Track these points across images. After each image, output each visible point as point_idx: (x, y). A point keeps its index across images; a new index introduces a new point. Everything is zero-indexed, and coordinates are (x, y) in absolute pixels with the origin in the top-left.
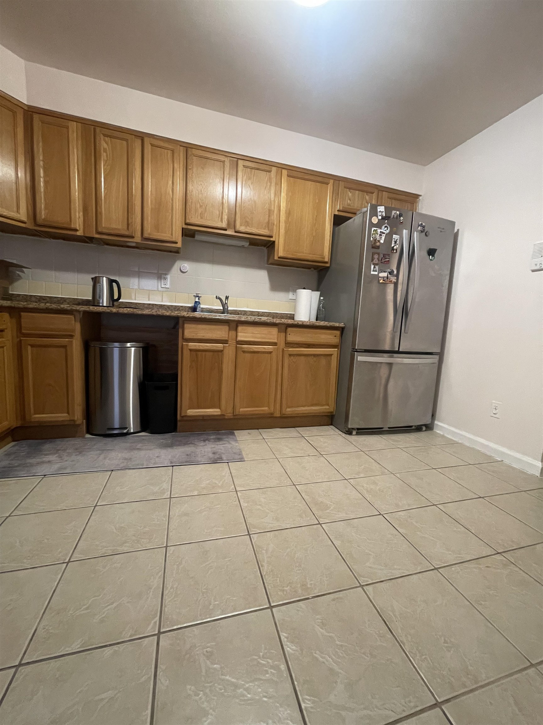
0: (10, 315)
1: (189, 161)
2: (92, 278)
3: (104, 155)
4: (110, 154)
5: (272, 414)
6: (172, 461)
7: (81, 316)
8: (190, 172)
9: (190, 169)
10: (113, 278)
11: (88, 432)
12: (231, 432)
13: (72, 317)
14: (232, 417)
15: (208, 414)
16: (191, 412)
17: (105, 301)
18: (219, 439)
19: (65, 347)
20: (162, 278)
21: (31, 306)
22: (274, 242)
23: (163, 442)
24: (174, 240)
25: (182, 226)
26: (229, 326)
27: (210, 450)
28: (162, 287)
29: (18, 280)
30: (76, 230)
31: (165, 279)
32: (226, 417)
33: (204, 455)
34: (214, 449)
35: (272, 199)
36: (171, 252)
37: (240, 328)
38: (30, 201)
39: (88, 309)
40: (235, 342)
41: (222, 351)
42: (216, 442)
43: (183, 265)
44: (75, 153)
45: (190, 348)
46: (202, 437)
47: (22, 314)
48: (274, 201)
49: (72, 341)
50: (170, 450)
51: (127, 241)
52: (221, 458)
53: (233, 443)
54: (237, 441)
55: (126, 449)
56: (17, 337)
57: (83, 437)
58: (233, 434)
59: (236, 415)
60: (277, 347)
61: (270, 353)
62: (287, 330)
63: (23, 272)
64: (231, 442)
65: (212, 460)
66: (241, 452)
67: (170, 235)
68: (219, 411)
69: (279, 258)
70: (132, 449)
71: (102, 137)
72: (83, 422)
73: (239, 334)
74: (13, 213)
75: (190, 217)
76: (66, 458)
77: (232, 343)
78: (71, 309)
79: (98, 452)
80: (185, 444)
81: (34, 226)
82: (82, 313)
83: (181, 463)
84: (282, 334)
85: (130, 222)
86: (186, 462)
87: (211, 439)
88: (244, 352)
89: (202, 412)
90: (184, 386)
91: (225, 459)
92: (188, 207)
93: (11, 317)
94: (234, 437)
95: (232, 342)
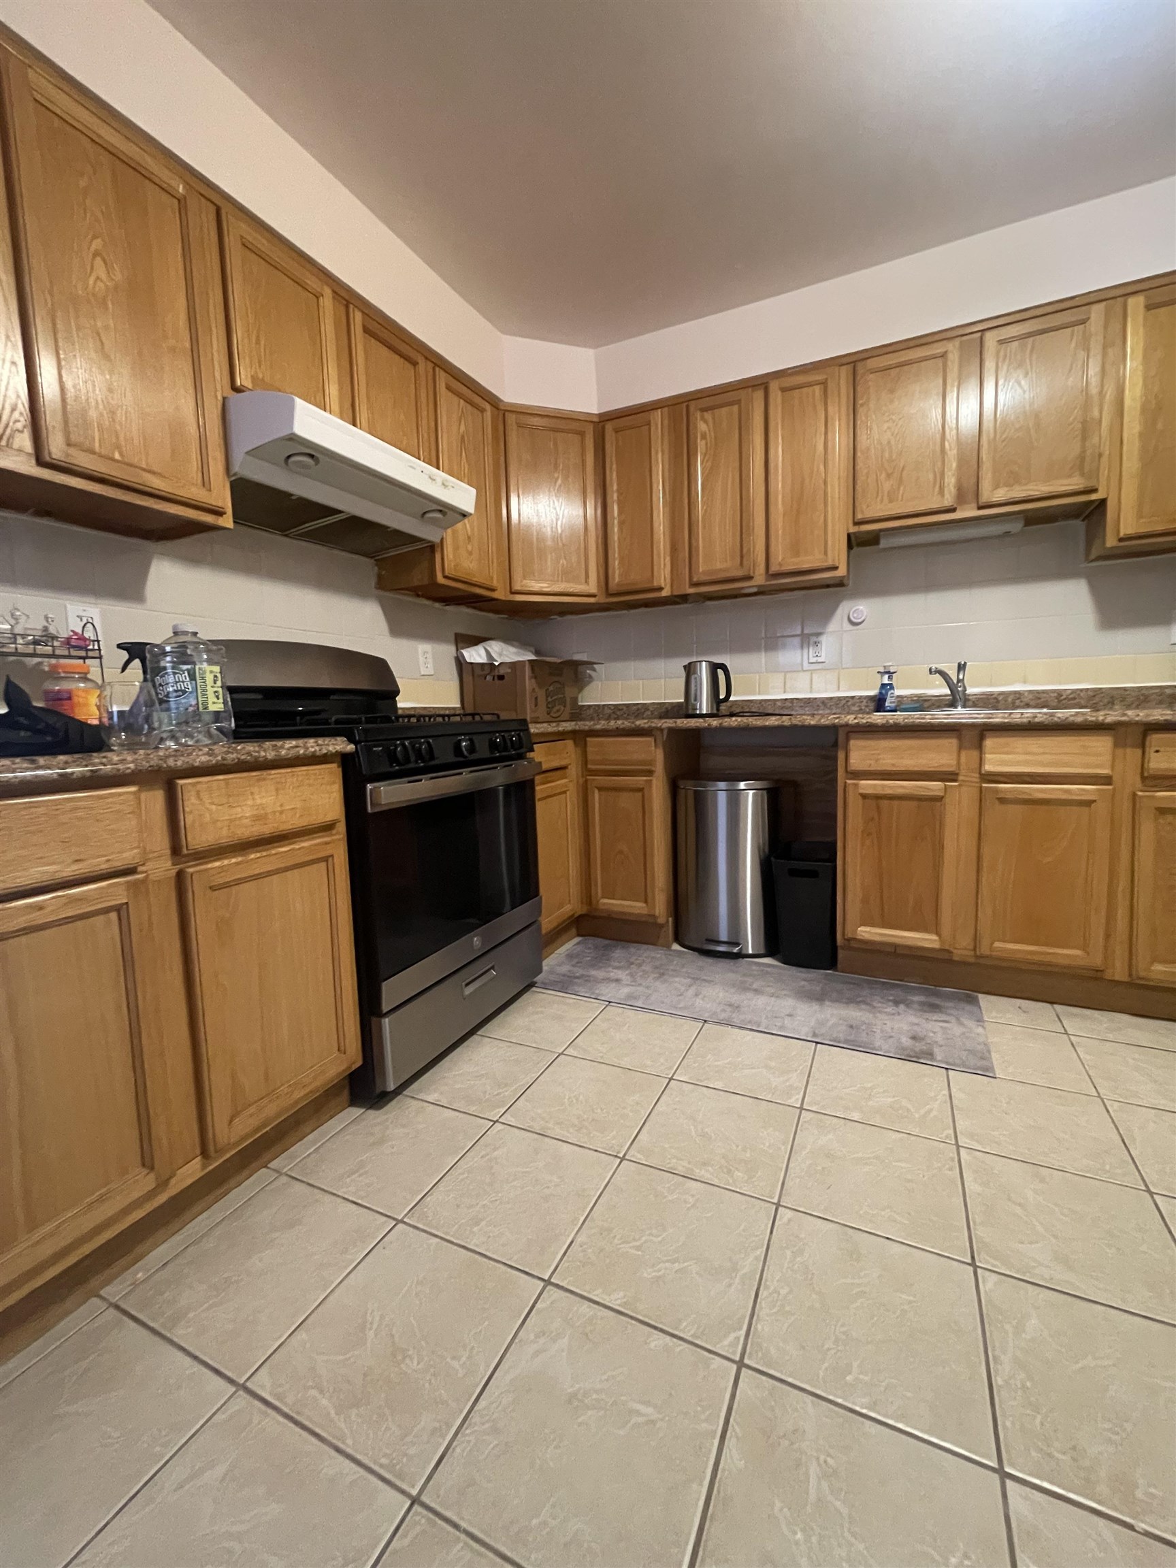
0: (575, 743)
1: (859, 389)
2: (685, 667)
3: (701, 445)
4: (711, 441)
5: (1097, 971)
6: (816, 1032)
7: (665, 736)
8: (861, 412)
9: (862, 405)
10: (717, 659)
11: (677, 939)
12: (968, 996)
13: (651, 740)
14: (972, 960)
15: (909, 943)
16: (866, 932)
17: (704, 706)
18: (934, 1008)
19: (641, 790)
20: (811, 642)
21: (598, 727)
22: (1103, 503)
23: (803, 987)
24: (830, 563)
25: (848, 530)
26: (960, 738)
27: (905, 1027)
28: (811, 661)
29: (589, 682)
30: (661, 589)
31: (816, 644)
32: (956, 958)
33: (891, 1037)
34: (916, 1028)
35: (1094, 391)
36: (828, 586)
37: (989, 743)
38: (602, 560)
39: (674, 725)
40: (977, 775)
41: (940, 799)
42: (925, 1011)
43: (855, 609)
44: (660, 460)
45: (861, 791)
46: (892, 992)
47: (588, 739)
48: (1101, 393)
49: (651, 780)
50: (815, 1006)
51: (743, 588)
52: (931, 1055)
53: (971, 1024)
54: (983, 1021)
55: (734, 986)
56: (583, 777)
57: (668, 947)
58: (974, 1001)
59: (982, 957)
60: (1110, 787)
61: (1088, 803)
62: (1148, 738)
63: (594, 670)
64: (966, 1022)
65: (906, 1053)
66: (989, 1052)
67: (822, 556)
68: (935, 940)
69: (1121, 540)
70: (744, 988)
71: (698, 414)
72: (668, 921)
73: (988, 756)
74: (581, 586)
75: (864, 507)
76: (639, 980)
77: (969, 776)
78: (650, 727)
79: (689, 980)
80: (851, 1001)
81: (606, 597)
82: (665, 732)
83: (835, 1041)
84: (1129, 750)
85: (745, 550)
86: (846, 1041)
87: (912, 1002)
88: (1002, 801)
89: (892, 936)
90: (850, 872)
91: (939, 1058)
92: (858, 488)
93: (576, 744)
94: (975, 1009)
95: (971, 777)
